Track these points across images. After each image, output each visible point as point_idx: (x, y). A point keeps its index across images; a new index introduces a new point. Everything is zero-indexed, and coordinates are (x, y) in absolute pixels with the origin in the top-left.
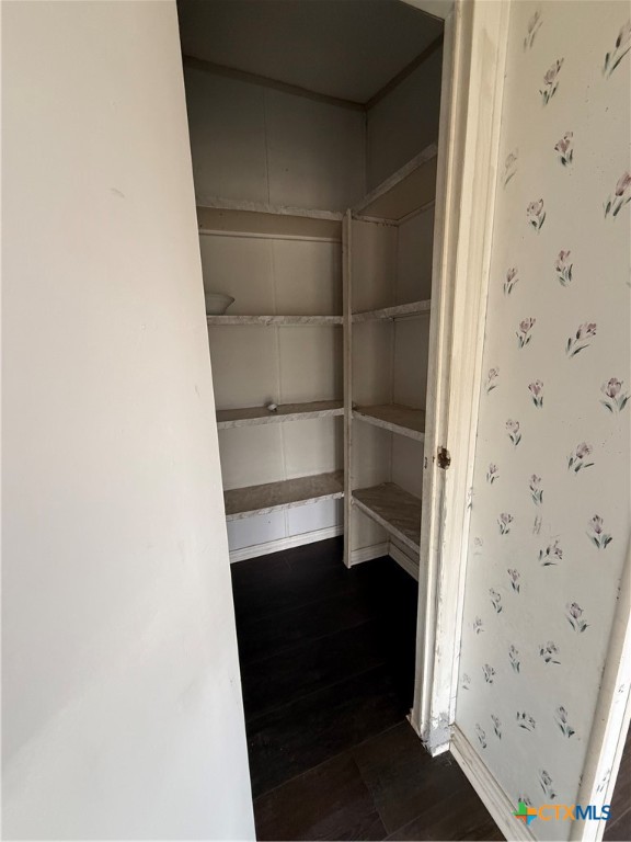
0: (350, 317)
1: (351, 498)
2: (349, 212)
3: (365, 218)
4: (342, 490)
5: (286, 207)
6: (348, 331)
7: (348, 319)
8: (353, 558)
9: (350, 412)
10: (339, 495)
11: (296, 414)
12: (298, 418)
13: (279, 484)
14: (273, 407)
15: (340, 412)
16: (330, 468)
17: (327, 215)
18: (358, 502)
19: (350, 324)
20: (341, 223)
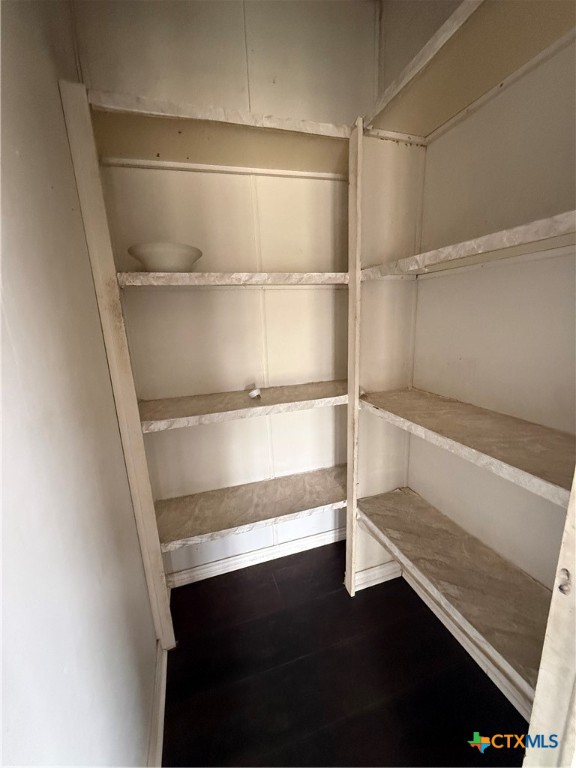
0: (359, 275)
1: (356, 510)
2: (360, 123)
3: (383, 133)
4: (344, 498)
5: (269, 117)
6: (356, 295)
7: (356, 276)
8: (357, 580)
9: (357, 401)
10: (341, 505)
11: (286, 405)
12: (288, 409)
13: (265, 485)
14: (255, 393)
15: (342, 400)
16: (328, 462)
17: (327, 129)
18: (366, 518)
19: (358, 282)
20: (346, 141)
